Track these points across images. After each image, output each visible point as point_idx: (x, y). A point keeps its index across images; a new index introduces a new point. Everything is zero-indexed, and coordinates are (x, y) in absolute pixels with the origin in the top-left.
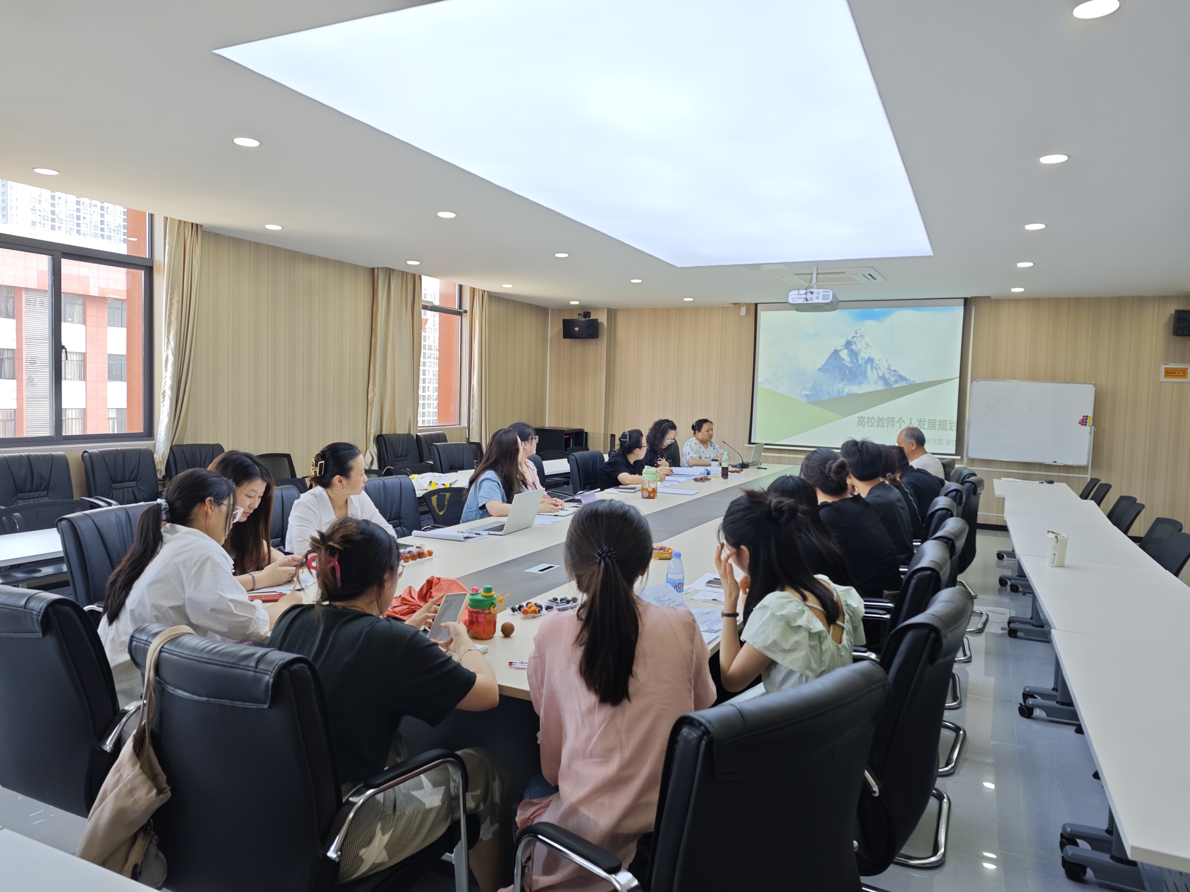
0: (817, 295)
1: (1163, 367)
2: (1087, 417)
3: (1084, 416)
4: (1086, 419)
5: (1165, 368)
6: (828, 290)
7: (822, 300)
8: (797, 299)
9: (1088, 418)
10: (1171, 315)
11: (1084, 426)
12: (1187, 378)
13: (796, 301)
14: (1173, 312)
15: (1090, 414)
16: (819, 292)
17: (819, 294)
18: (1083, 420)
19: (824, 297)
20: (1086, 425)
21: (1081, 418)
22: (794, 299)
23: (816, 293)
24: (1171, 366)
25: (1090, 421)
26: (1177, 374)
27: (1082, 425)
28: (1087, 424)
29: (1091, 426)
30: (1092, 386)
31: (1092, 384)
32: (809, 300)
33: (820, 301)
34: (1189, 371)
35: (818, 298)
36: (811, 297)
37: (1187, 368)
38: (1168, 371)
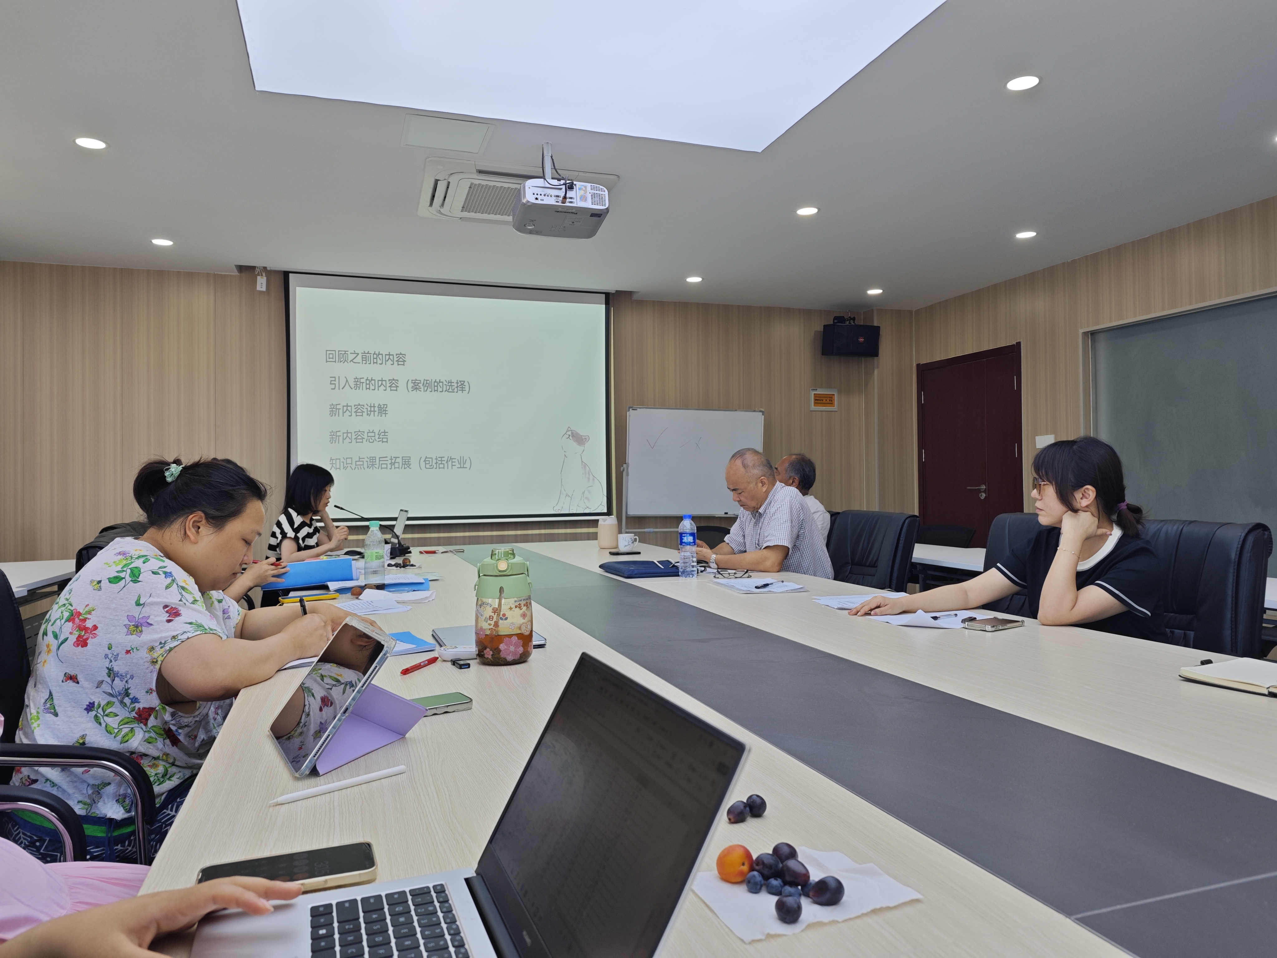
0: (582, 193)
1: (813, 393)
6: (601, 188)
7: (593, 202)
8: (543, 197)
12: (834, 406)
13: (542, 200)
14: (821, 329)
16: (586, 187)
17: (585, 191)
19: (596, 198)
22: (536, 197)
23: (580, 189)
24: (820, 392)
26: (824, 401)
30: (761, 413)
31: (760, 411)
32: (568, 200)
33: (588, 204)
34: (836, 397)
35: (583, 198)
36: (568, 196)
37: (834, 395)
38: (817, 398)
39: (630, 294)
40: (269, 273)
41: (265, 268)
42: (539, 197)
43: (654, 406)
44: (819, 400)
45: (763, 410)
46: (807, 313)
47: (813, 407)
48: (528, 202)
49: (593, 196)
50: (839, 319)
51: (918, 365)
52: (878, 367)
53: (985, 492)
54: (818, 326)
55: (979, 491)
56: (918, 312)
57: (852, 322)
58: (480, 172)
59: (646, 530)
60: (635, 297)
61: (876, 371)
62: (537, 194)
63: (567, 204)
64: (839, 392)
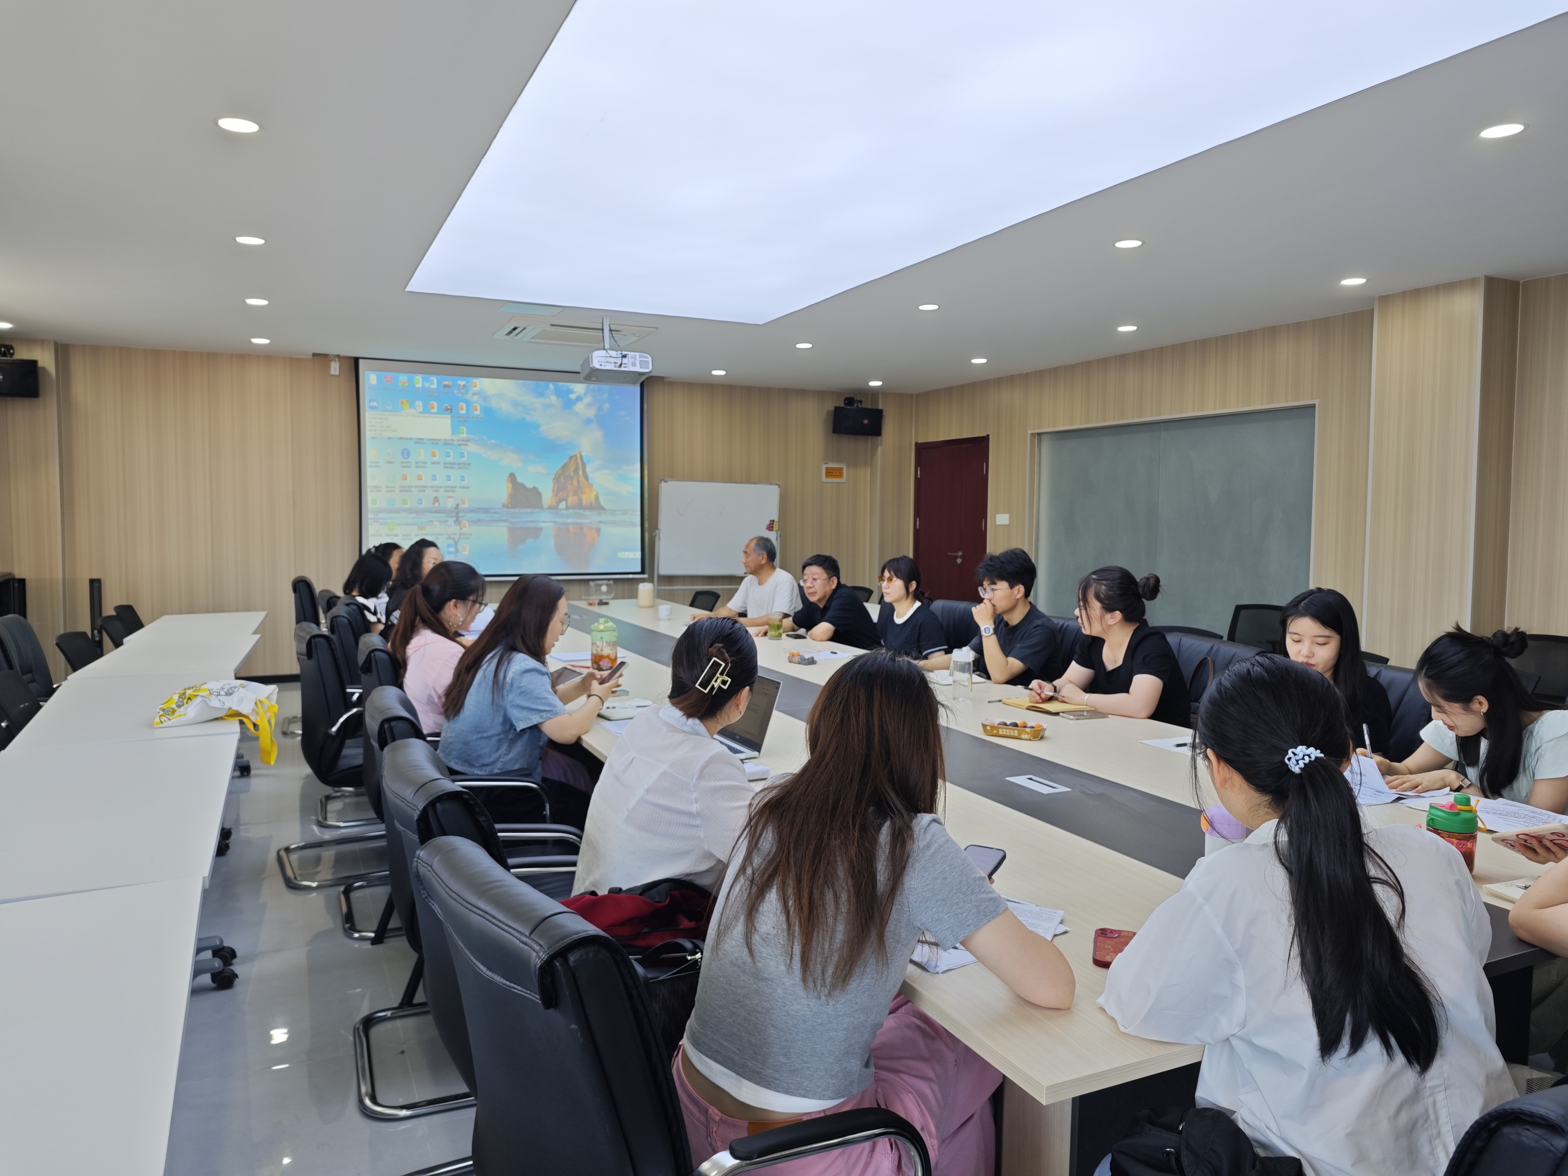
0: (633, 360)
1: (824, 466)
2: (773, 521)
3: (771, 521)
4: (773, 524)
5: (826, 468)
6: (646, 355)
7: (640, 368)
8: (605, 364)
9: (775, 523)
10: (828, 412)
11: (771, 532)
12: (842, 478)
13: (605, 366)
14: (833, 409)
15: (775, 517)
16: (635, 356)
17: (635, 359)
18: (770, 524)
19: (643, 364)
20: (772, 530)
21: (768, 523)
22: (600, 363)
23: (631, 357)
24: (831, 465)
25: (776, 526)
26: (834, 474)
27: (770, 530)
28: (774, 529)
29: (777, 531)
30: (777, 486)
31: (777, 484)
32: (623, 365)
33: (638, 369)
34: (845, 471)
35: (634, 364)
36: (623, 362)
37: (843, 468)
38: (828, 471)
40: (341, 359)
41: (338, 356)
42: (602, 363)
43: (684, 479)
44: (830, 473)
45: (778, 483)
46: (821, 394)
47: (824, 479)
48: (594, 367)
49: (641, 361)
50: (849, 401)
51: (916, 444)
52: (881, 444)
53: (961, 557)
54: (830, 406)
55: (957, 557)
56: (918, 395)
57: (859, 404)
58: (552, 325)
59: (676, 587)
60: (666, 380)
61: (879, 449)
63: (622, 369)
64: (848, 466)
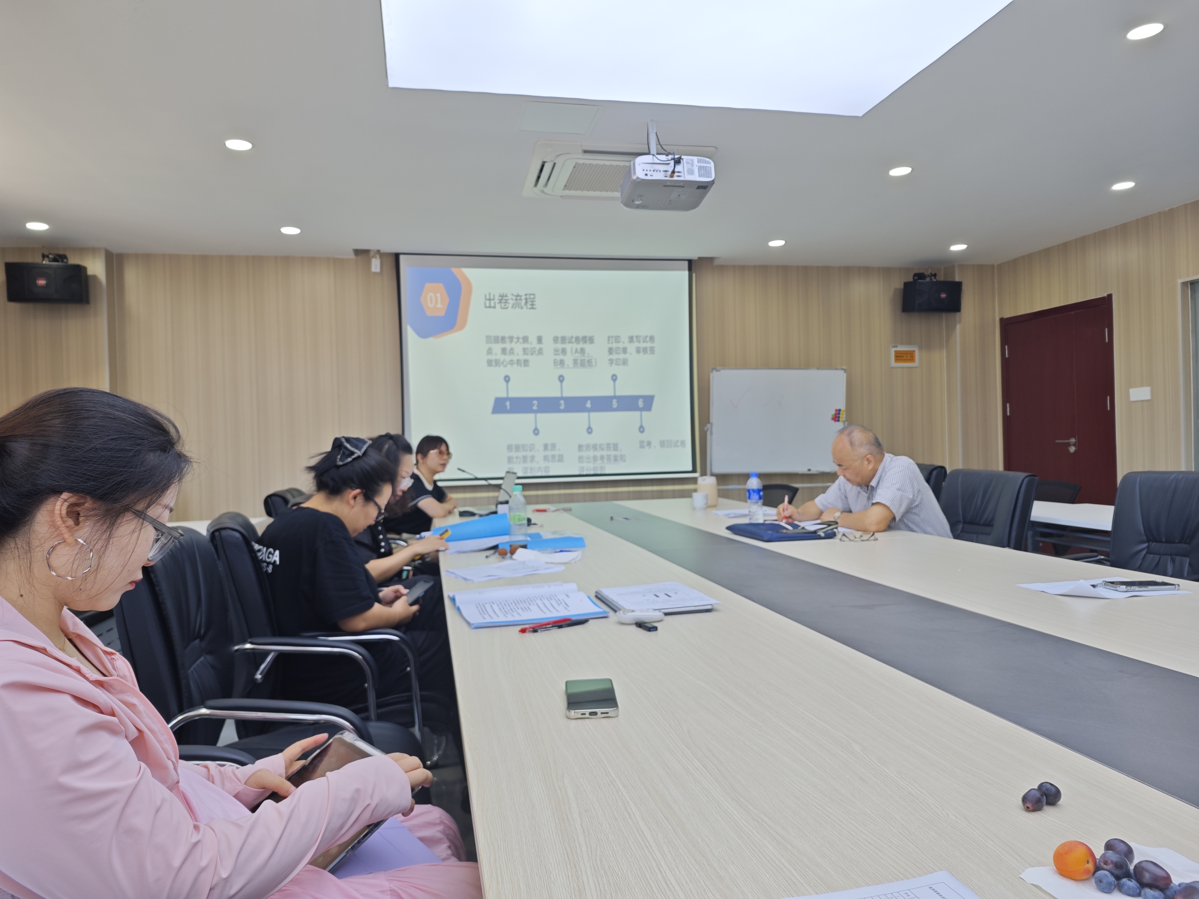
0: (690, 166)
1: (893, 350)
2: (840, 410)
3: (836, 410)
4: (839, 414)
7: (699, 176)
8: (652, 172)
9: (841, 412)
10: (896, 290)
11: (837, 423)
12: (915, 362)
13: (652, 176)
14: (902, 286)
15: (842, 406)
16: (692, 161)
17: (692, 165)
18: (836, 414)
19: (703, 171)
20: (839, 421)
21: (833, 412)
22: (645, 172)
23: (687, 163)
24: (901, 348)
25: (843, 416)
26: (905, 358)
27: (835, 421)
28: (840, 419)
30: (843, 371)
31: (843, 369)
32: (676, 174)
33: (696, 177)
34: (917, 354)
35: (691, 172)
36: (676, 170)
37: (914, 351)
38: (898, 355)
39: (710, 260)
40: (382, 255)
41: (378, 251)
42: (648, 173)
43: (736, 367)
44: (900, 357)
45: (844, 367)
46: (886, 271)
47: (893, 364)
48: (638, 178)
49: (700, 168)
50: (920, 276)
51: (1002, 320)
52: (960, 322)
53: (1074, 445)
54: (898, 284)
55: (1069, 445)
56: (1000, 266)
57: (933, 278)
58: (586, 152)
59: (731, 487)
60: (716, 263)
61: (958, 327)
62: (647, 170)
63: (675, 178)
64: (920, 348)
